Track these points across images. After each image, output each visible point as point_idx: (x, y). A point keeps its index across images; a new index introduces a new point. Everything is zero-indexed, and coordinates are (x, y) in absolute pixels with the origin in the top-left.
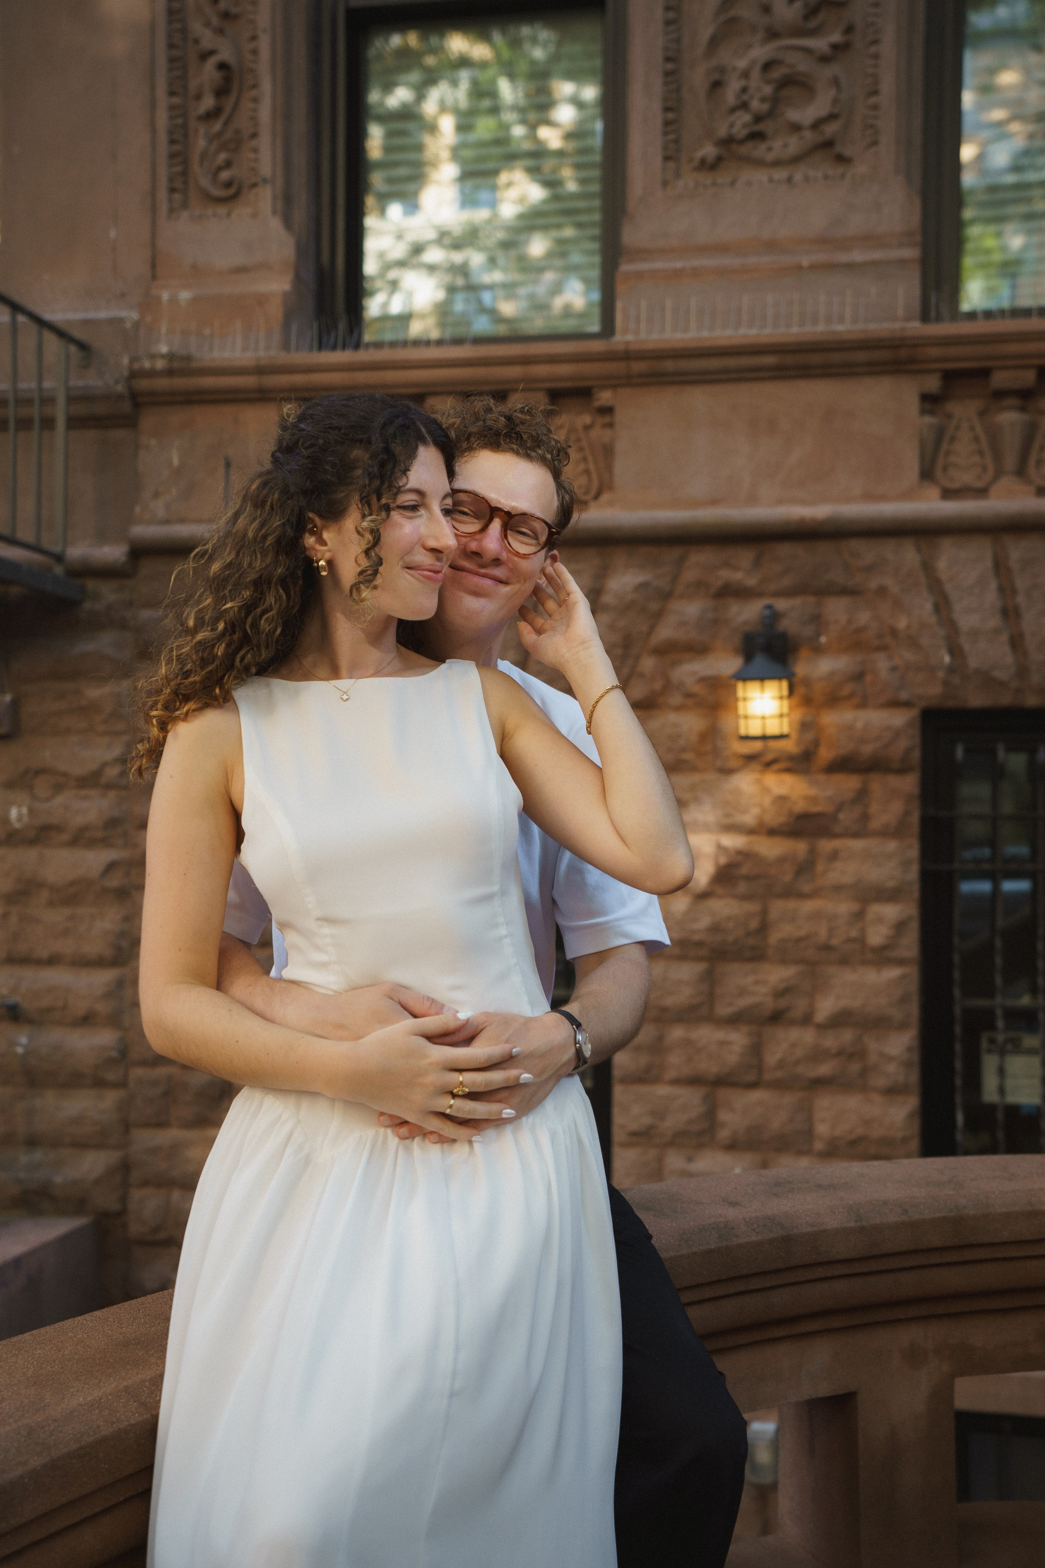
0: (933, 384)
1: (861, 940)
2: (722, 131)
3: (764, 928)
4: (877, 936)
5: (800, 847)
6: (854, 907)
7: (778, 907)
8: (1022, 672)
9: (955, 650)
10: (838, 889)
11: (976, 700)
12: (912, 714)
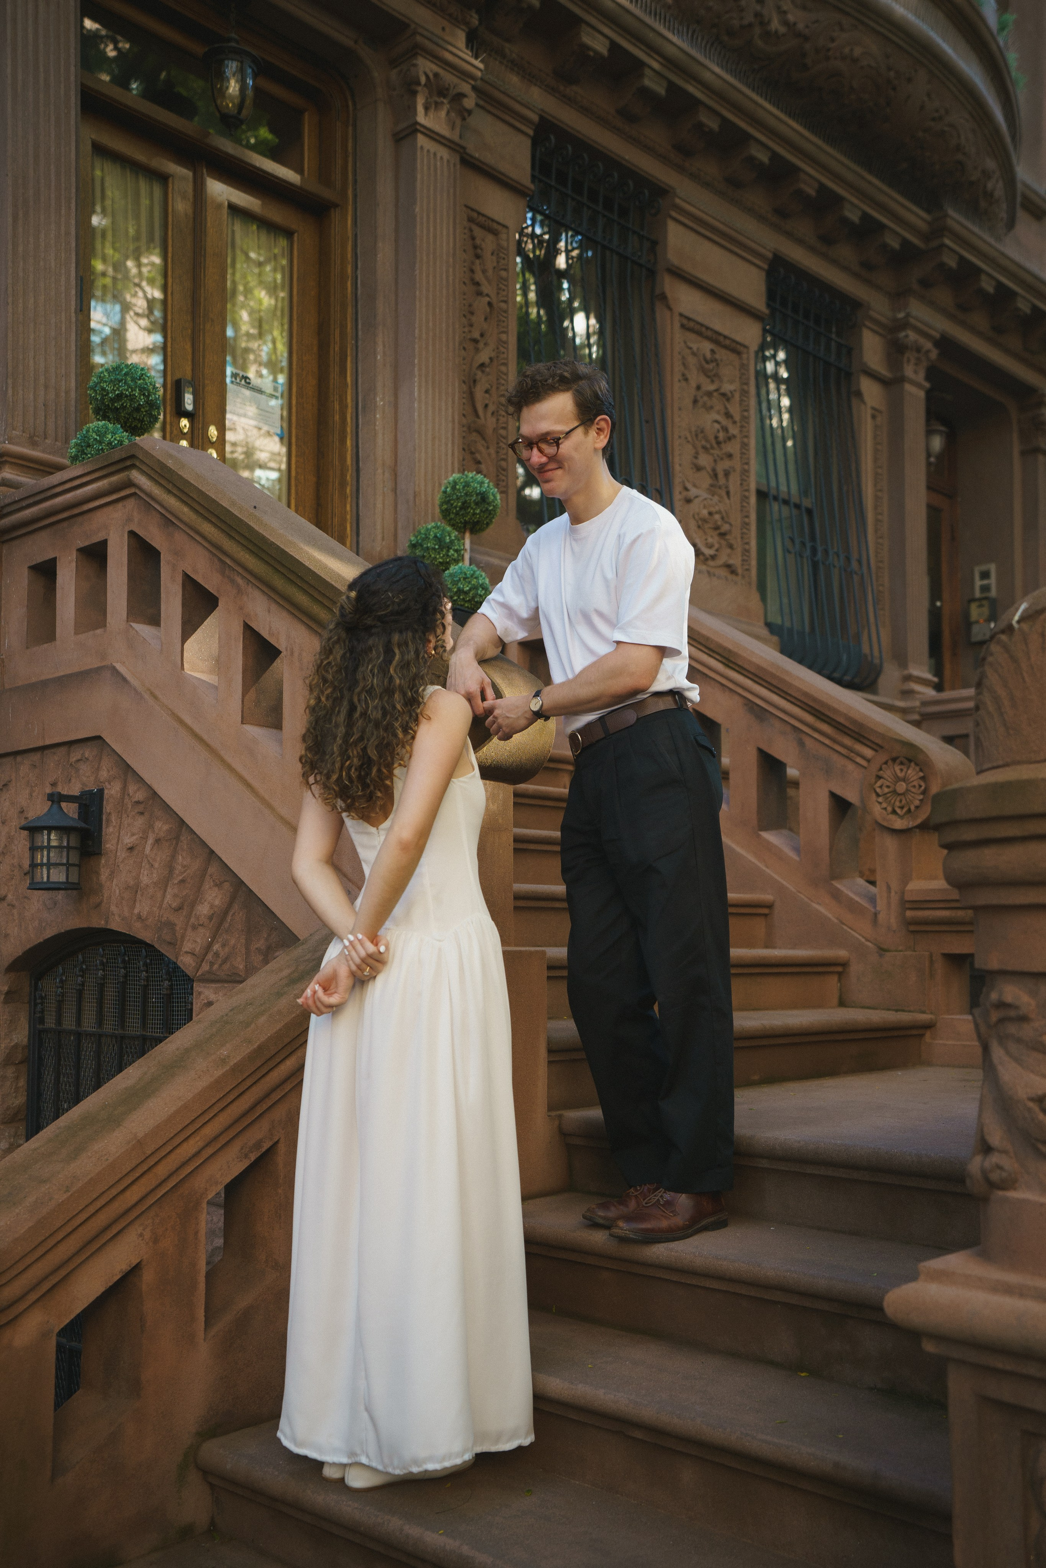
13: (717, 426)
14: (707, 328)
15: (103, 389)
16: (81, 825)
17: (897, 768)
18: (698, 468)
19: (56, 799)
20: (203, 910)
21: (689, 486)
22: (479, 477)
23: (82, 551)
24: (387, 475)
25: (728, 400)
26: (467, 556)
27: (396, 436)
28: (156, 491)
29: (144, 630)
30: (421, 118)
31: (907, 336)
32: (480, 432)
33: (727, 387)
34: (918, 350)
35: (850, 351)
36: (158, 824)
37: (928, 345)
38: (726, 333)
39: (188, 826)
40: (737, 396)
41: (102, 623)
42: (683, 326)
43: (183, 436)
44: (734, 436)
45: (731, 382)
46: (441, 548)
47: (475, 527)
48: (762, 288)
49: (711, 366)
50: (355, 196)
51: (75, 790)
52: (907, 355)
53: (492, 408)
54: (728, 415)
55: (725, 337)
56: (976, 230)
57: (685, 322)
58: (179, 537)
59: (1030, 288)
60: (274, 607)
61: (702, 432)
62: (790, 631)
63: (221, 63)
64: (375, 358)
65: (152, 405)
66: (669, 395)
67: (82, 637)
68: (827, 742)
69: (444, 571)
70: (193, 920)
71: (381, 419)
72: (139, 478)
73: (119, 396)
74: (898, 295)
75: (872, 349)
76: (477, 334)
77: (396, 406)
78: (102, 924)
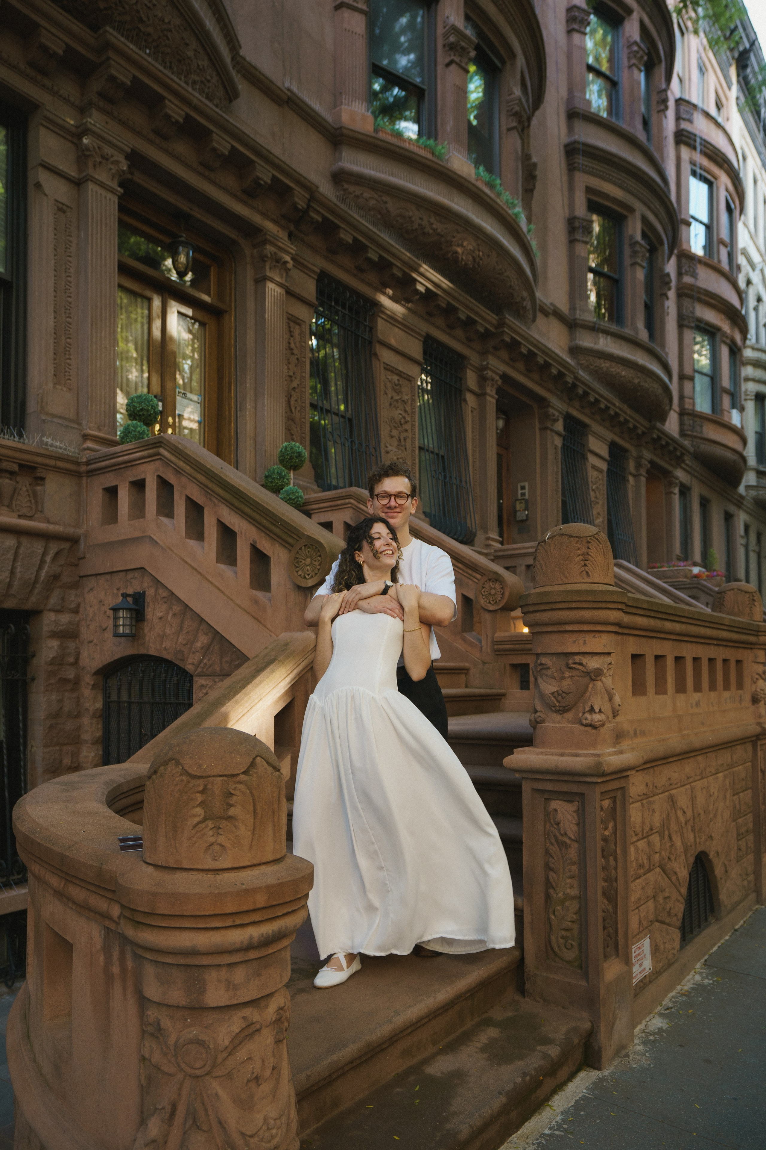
13: (401, 416)
14: (396, 369)
15: (134, 406)
16: (134, 607)
17: (491, 584)
18: (392, 437)
19: (125, 596)
20: (198, 645)
21: (388, 445)
22: (298, 444)
23: (131, 483)
24: (252, 442)
25: (405, 403)
26: (292, 482)
27: (256, 423)
28: (173, 459)
29: (164, 520)
30: (268, 273)
31: (487, 373)
32: (293, 420)
33: (405, 398)
34: (493, 380)
35: (461, 379)
36: (175, 607)
37: (497, 378)
38: (405, 372)
39: (190, 608)
40: (409, 401)
41: (143, 516)
42: (385, 368)
43: (157, 422)
44: (408, 421)
45: (407, 395)
46: (280, 478)
47: (295, 468)
48: (421, 350)
49: (397, 387)
50: (235, 307)
51: (130, 591)
52: (488, 382)
53: (298, 409)
54: (405, 411)
55: (404, 373)
56: (519, 324)
57: (386, 366)
58: (184, 480)
59: (543, 352)
60: (232, 512)
61: (394, 419)
62: (435, 515)
63: (177, 248)
64: (246, 385)
66: (378, 402)
67: (132, 522)
68: (461, 571)
69: (282, 489)
70: (193, 649)
71: (249, 414)
72: (162, 451)
73: (142, 410)
74: (484, 354)
75: (471, 379)
76: (291, 374)
77: (256, 408)
78: (145, 652)
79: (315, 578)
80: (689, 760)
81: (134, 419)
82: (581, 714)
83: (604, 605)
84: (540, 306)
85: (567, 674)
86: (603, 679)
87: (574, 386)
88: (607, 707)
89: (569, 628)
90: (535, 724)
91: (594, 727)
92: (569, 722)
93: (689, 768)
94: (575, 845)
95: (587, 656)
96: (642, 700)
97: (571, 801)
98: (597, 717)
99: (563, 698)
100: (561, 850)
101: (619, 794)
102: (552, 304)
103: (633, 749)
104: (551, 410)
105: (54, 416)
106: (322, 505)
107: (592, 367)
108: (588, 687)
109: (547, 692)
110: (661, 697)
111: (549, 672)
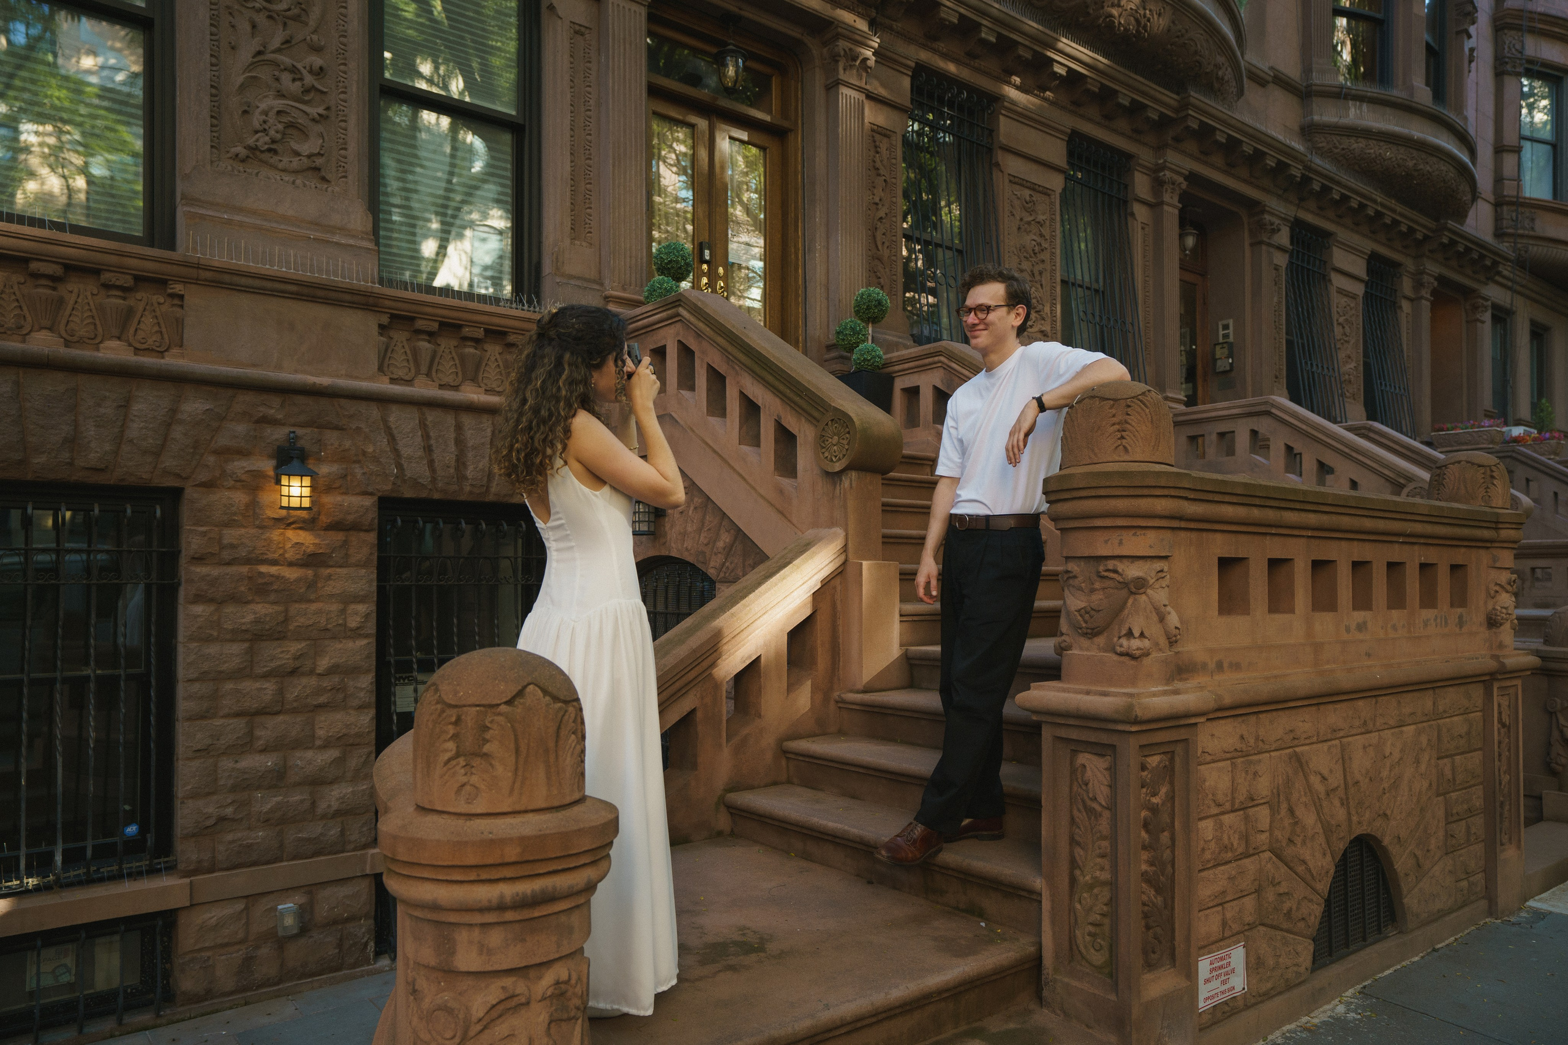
0: (385, 320)
1: (345, 625)
2: (251, 141)
3: (286, 620)
4: (353, 623)
5: (310, 573)
6: (341, 606)
7: (294, 608)
8: (434, 480)
9: (399, 466)
10: (331, 596)
11: (408, 494)
12: (376, 498)
13: (1034, 243)
14: (1027, 181)
15: (661, 258)
20: (720, 544)
22: (877, 290)
24: (823, 290)
25: (1042, 225)
26: (870, 338)
27: (827, 267)
28: (692, 319)
29: (686, 393)
30: (842, 76)
31: (1165, 175)
32: (878, 259)
33: (1041, 218)
34: (1173, 183)
35: (1126, 187)
36: (696, 499)
37: (1181, 179)
38: (1040, 183)
40: (1048, 222)
42: (1011, 182)
43: (704, 274)
44: (1046, 248)
45: (1044, 214)
46: (854, 334)
47: (874, 320)
48: (1065, 152)
49: (1030, 205)
50: (803, 124)
52: (1165, 187)
53: (887, 244)
54: (1041, 235)
55: (1039, 186)
56: (1212, 103)
57: (1013, 180)
58: (704, 344)
59: (1252, 137)
61: (1024, 246)
63: (724, 59)
64: (815, 220)
65: (687, 264)
66: (1001, 226)
69: (856, 347)
70: (715, 550)
71: (818, 256)
72: (682, 311)
73: (670, 262)
74: (1160, 148)
75: (1141, 184)
76: (877, 200)
77: (828, 249)
78: (667, 553)
79: (843, 461)
80: (1338, 706)
81: (662, 274)
82: (1115, 639)
83: (1146, 492)
84: (1249, 72)
85: (1097, 585)
86: (1149, 591)
87: (1306, 180)
88: (1155, 630)
89: (1098, 523)
90: (1061, 650)
91: (1133, 657)
92: (1100, 649)
93: (1334, 716)
94: (1107, 814)
95: (1125, 561)
96: (1240, 622)
97: (1103, 756)
98: (1135, 643)
99: (1091, 617)
100: (1090, 819)
101: (1179, 749)
102: (1272, 68)
103: (1201, 688)
104: (1267, 217)
105: (571, 277)
106: (906, 366)
107: (1336, 151)
108: (1125, 603)
109: (1073, 609)
110: (1281, 618)
111: (1076, 582)
